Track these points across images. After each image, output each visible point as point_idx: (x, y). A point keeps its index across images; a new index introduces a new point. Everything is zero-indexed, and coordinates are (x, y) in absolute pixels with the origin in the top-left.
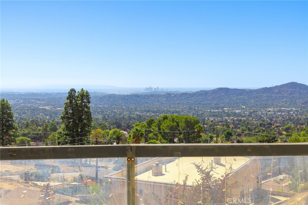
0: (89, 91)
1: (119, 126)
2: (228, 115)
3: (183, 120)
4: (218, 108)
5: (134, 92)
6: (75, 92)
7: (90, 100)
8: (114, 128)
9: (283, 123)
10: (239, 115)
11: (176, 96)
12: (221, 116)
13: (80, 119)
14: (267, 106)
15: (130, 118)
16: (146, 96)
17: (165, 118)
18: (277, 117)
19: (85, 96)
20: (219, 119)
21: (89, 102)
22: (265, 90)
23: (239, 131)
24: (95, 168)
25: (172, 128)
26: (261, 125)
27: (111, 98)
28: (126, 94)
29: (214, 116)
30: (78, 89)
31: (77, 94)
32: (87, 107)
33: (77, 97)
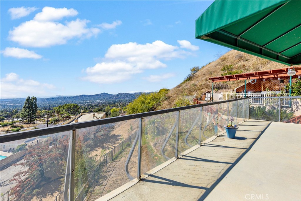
1: (46, 109)
2: (85, 103)
3: (72, 105)
4: (82, 101)
5: (51, 97)
6: (30, 97)
7: (37, 100)
8: (44, 110)
9: (102, 104)
10: (89, 103)
12: (83, 103)
13: (32, 108)
14: (97, 100)
15: (50, 106)
16: (56, 98)
17: (66, 105)
18: (100, 103)
19: (35, 99)
20: (83, 104)
21: (36, 101)
22: (97, 95)
24: (47, 124)
25: (69, 108)
26: (95, 105)
27: (42, 99)
29: (81, 103)
30: (31, 97)
31: (31, 98)
32: (35, 103)
33: (31, 99)
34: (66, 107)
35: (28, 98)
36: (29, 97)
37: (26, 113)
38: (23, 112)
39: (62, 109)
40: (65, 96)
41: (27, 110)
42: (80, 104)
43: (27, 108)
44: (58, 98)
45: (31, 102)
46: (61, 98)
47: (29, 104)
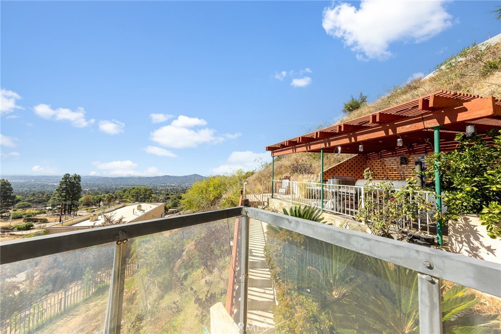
0: (80, 175)
2: (169, 187)
3: (143, 189)
4: (164, 184)
10: (174, 186)
11: (144, 178)
12: (165, 187)
14: (185, 183)
19: (78, 178)
20: (164, 188)
21: (80, 181)
23: (172, 193)
28: (115, 177)
30: (72, 174)
31: (70, 176)
32: (78, 184)
33: (71, 178)
34: (133, 191)
35: (67, 177)
36: (68, 174)
37: (60, 198)
38: (56, 197)
39: (128, 194)
40: (140, 176)
41: (62, 194)
42: (161, 188)
43: (63, 190)
44: (130, 178)
45: (70, 182)
46: (135, 178)
47: (67, 185)
